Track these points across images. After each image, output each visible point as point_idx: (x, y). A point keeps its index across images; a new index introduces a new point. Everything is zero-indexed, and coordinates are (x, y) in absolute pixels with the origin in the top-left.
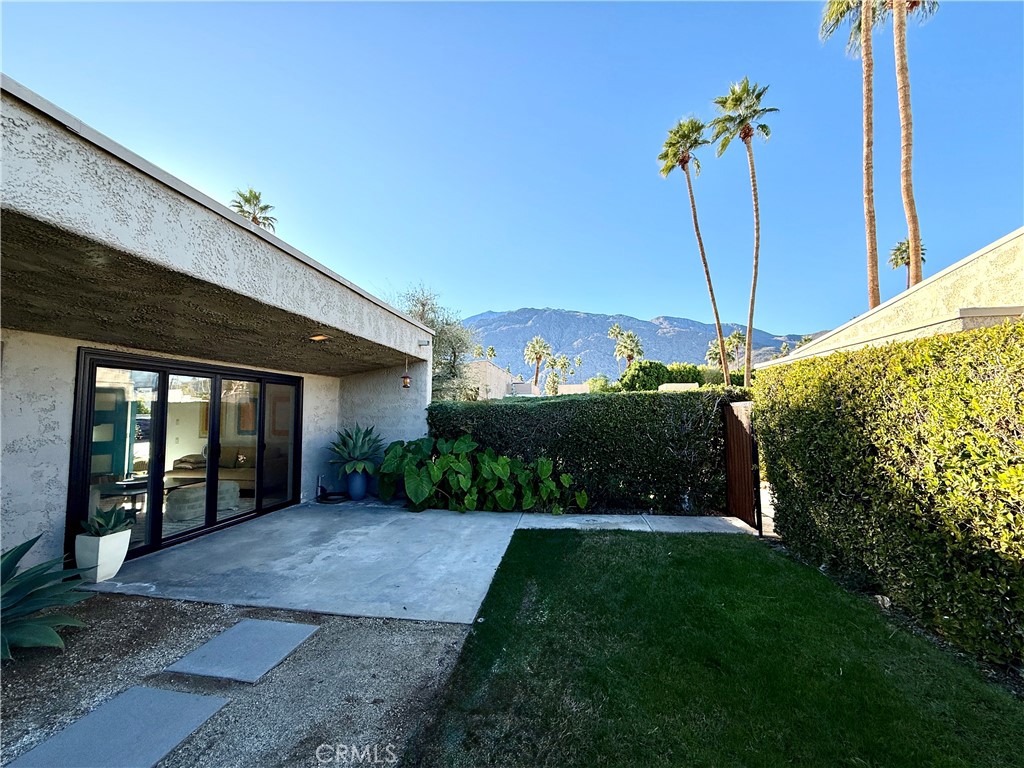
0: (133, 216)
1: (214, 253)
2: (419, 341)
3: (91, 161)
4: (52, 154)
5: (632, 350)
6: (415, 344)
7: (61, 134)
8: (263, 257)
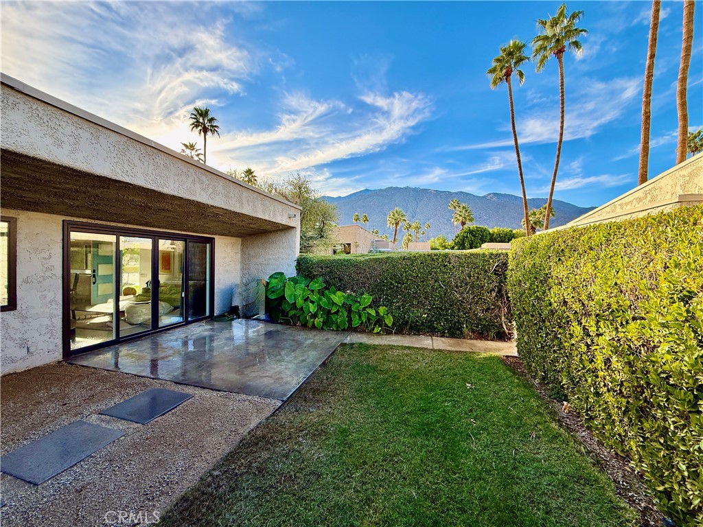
0: (66, 142)
1: (126, 162)
2: (289, 215)
3: (34, 108)
4: (7, 106)
5: (465, 218)
6: (286, 216)
7: (12, 92)
8: (162, 163)
